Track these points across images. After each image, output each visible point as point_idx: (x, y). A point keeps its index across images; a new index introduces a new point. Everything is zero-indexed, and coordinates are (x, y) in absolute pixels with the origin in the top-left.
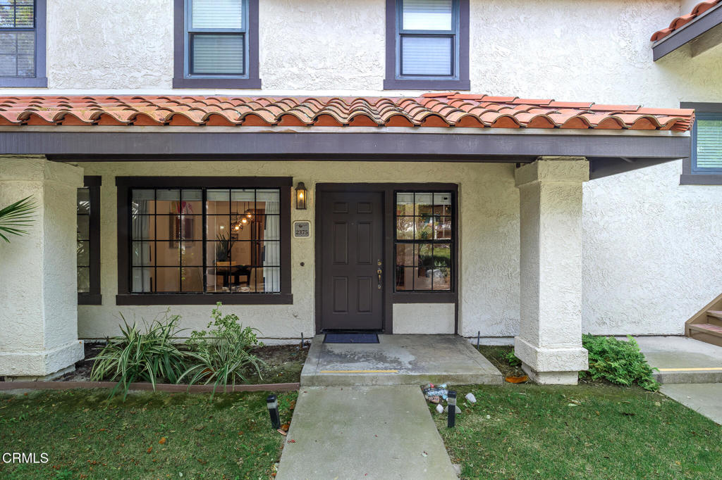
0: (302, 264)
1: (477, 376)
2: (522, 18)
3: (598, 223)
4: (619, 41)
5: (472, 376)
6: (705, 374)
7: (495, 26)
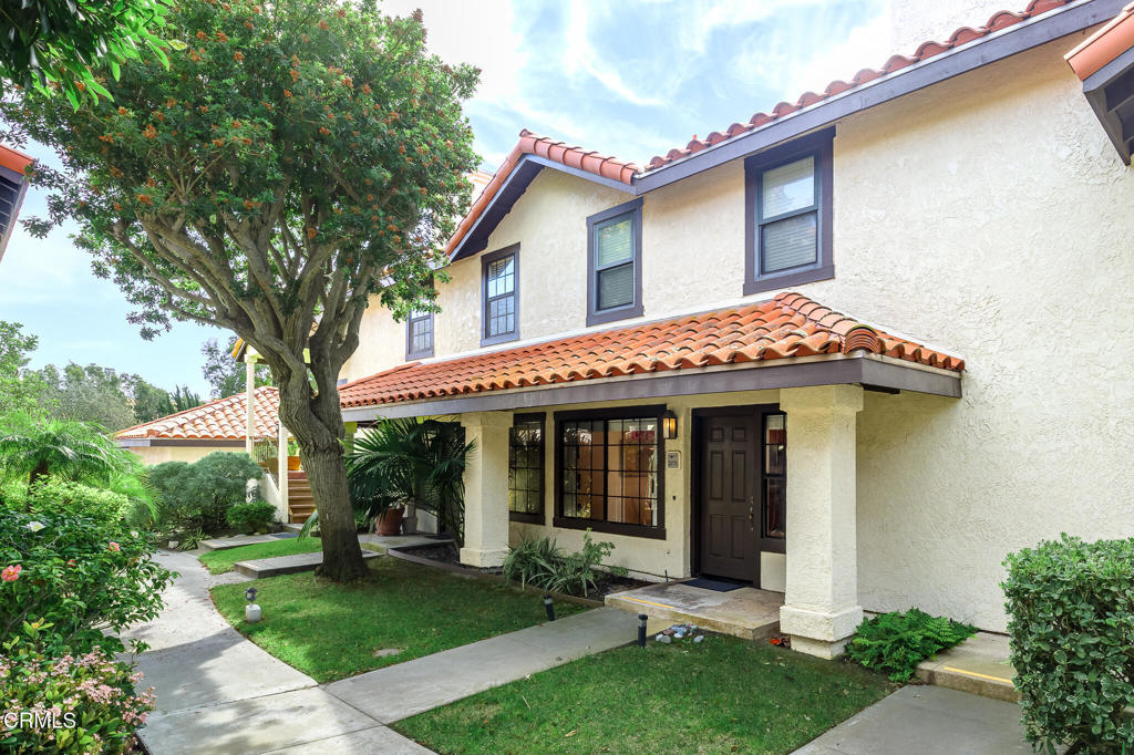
0: (674, 498)
1: (730, 626)
2: (901, 163)
3: (1019, 454)
4: (1057, 149)
5: (726, 625)
6: (1001, 687)
7: (865, 183)
